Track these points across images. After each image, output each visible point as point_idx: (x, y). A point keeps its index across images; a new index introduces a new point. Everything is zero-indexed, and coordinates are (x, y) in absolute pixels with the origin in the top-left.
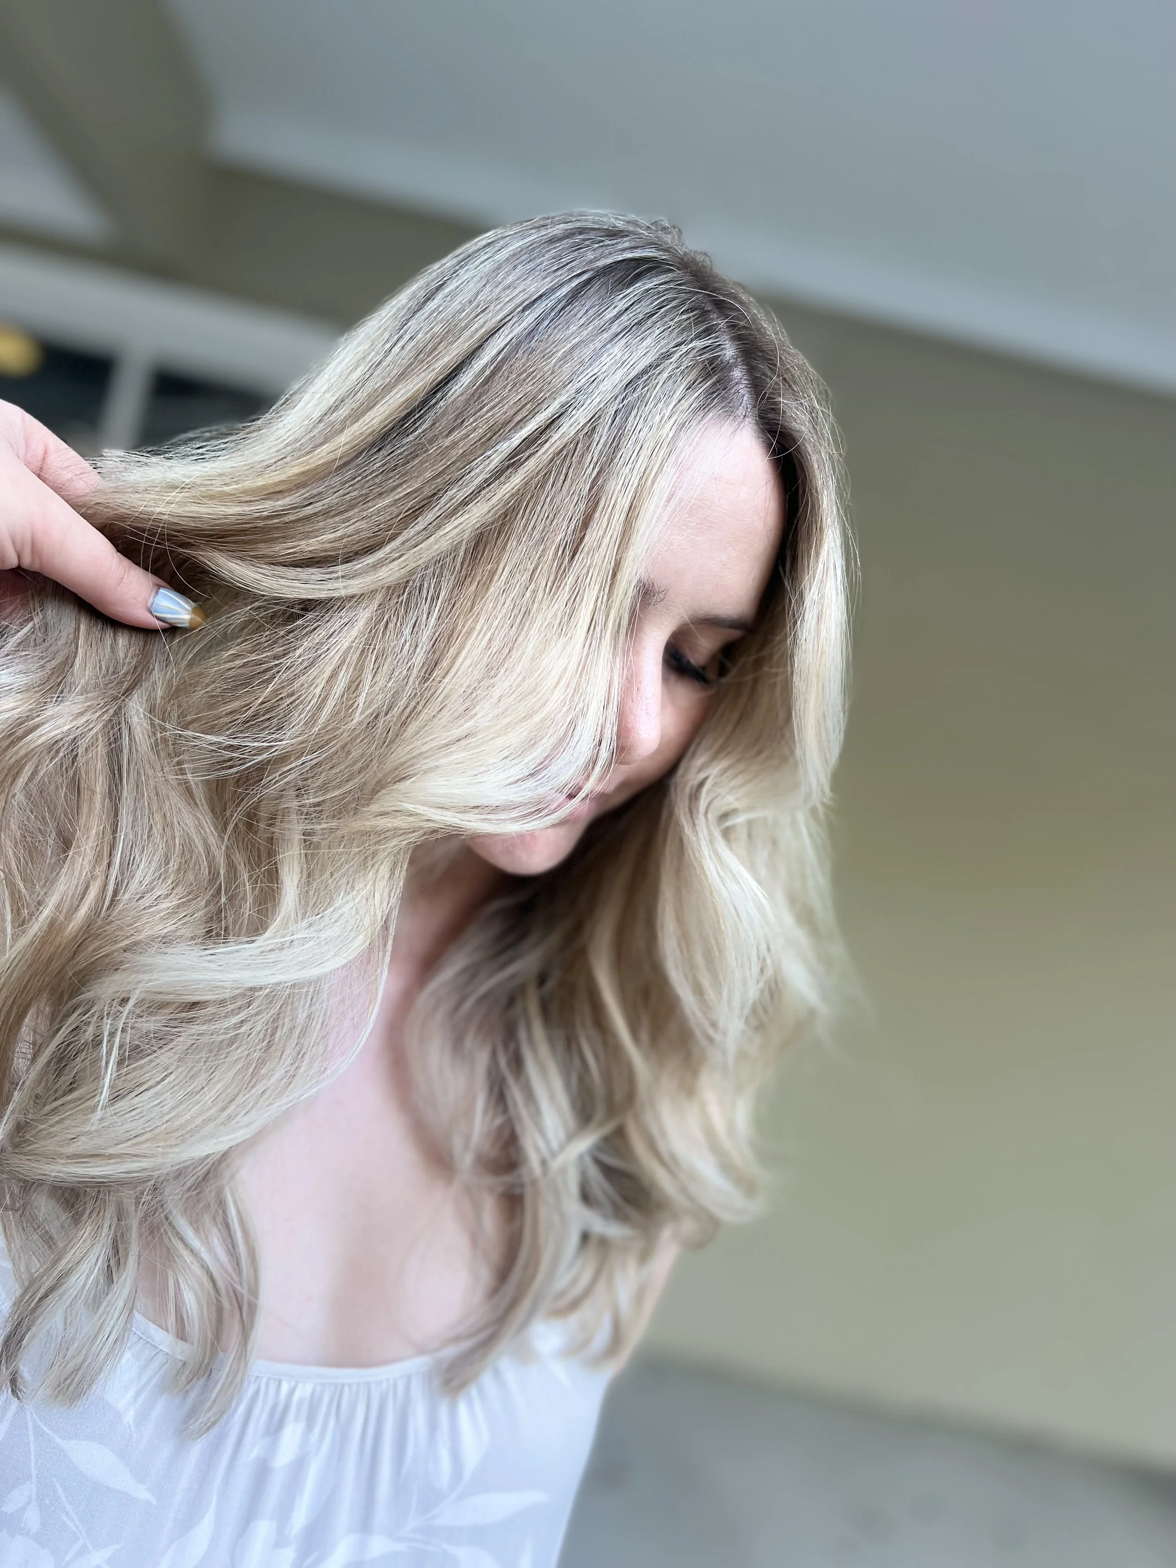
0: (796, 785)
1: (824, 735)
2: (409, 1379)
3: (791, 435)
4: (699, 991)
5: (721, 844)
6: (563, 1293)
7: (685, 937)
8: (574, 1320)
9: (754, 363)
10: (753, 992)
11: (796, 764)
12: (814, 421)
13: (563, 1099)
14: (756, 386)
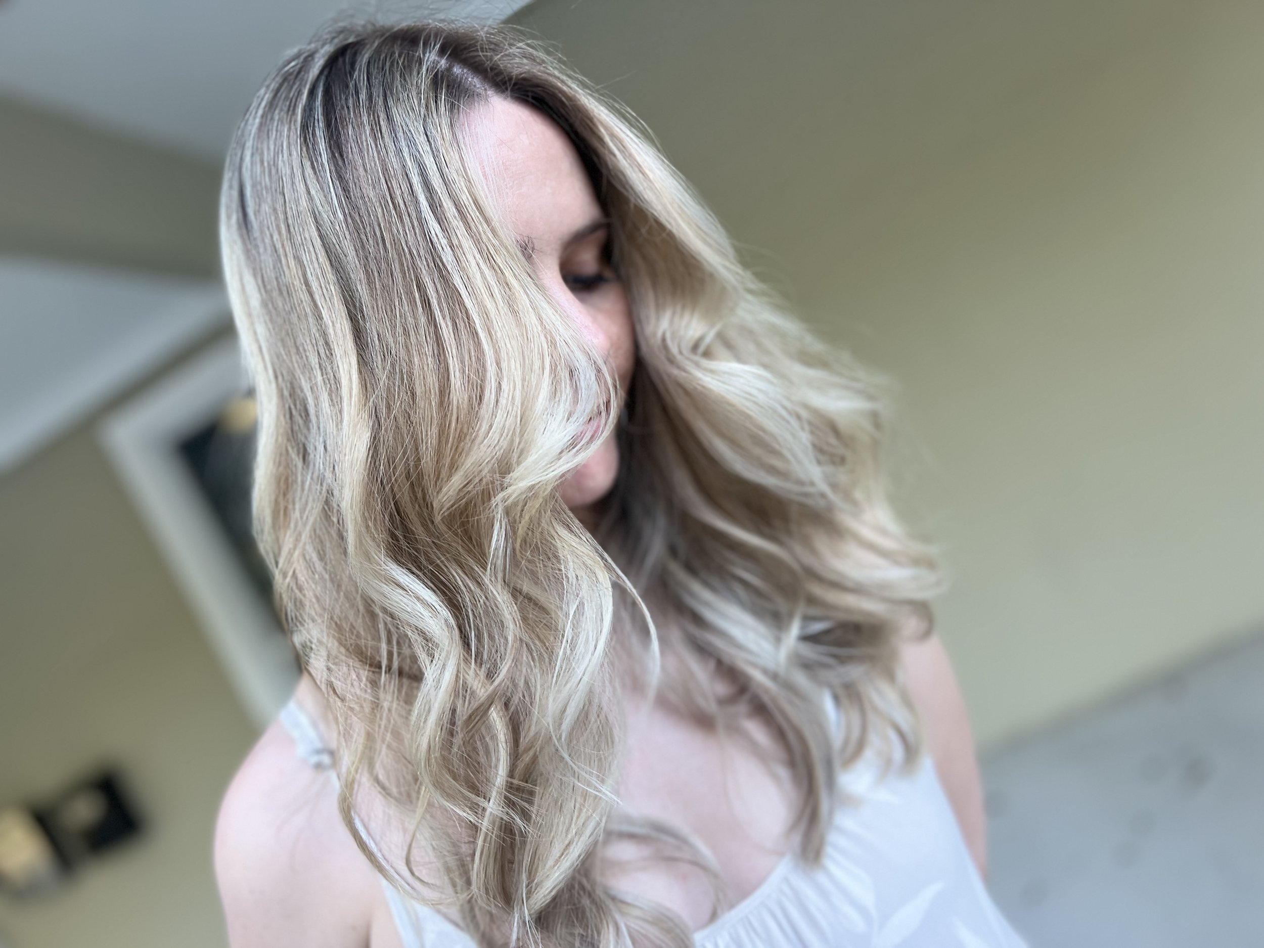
0: (723, 290)
1: (708, 239)
2: (786, 880)
3: (524, 79)
4: (772, 470)
5: (705, 363)
6: (846, 742)
7: (734, 443)
8: (869, 754)
9: (463, 57)
10: (805, 437)
11: (711, 275)
12: (532, 58)
13: (748, 619)
14: (479, 69)
